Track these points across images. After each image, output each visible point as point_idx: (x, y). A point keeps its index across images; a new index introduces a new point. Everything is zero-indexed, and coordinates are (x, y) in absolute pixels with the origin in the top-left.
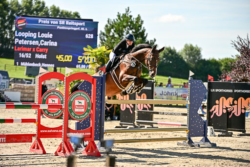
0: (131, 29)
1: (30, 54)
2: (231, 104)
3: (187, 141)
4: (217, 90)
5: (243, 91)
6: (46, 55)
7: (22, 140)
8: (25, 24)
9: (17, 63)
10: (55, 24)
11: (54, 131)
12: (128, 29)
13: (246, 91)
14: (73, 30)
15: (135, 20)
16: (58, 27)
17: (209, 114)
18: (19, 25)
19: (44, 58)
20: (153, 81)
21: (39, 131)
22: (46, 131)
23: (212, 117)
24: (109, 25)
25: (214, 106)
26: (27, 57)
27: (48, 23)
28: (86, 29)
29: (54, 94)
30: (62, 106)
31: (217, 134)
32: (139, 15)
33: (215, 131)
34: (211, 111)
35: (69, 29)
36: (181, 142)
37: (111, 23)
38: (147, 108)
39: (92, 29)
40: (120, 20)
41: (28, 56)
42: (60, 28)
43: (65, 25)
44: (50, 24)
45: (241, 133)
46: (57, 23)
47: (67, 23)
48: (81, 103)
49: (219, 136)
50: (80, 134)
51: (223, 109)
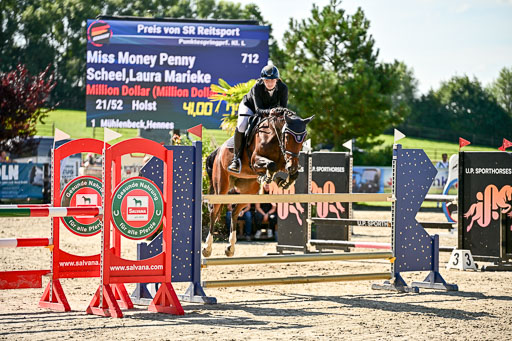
0: (343, 39)
1: (120, 102)
2: (510, 199)
3: (392, 281)
4: (479, 171)
6: (155, 103)
7: (20, 282)
8: (107, 36)
9: (93, 121)
10: (173, 35)
11: (90, 263)
12: (336, 40)
14: (214, 47)
15: (350, 19)
16: (181, 41)
17: (464, 222)
18: (95, 39)
19: (150, 109)
20: (347, 153)
21: (55, 262)
22: (72, 264)
23: (469, 228)
25: (474, 206)
26: (113, 108)
27: (159, 31)
28: (243, 44)
29: (87, 185)
30: (97, 209)
31: (481, 264)
32: (359, 9)
33: (475, 259)
34: (467, 215)
35: (205, 43)
37: (298, 29)
38: (337, 212)
39: (255, 43)
40: (319, 21)
41: (117, 105)
42: (186, 42)
43: (196, 35)
44: (163, 33)
46: (177, 31)
47: (201, 30)
48: (140, 202)
49: (483, 270)
50: (141, 268)
51: (492, 210)
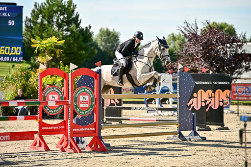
2: (211, 96)
3: (177, 136)
5: (221, 83)
7: (25, 137)
11: (55, 128)
13: (224, 83)
15: (66, 4)
21: (40, 128)
22: (47, 128)
24: (36, 10)
25: (192, 100)
29: (54, 90)
30: (68, 102)
34: (189, 104)
36: (171, 136)
37: (39, 8)
38: (115, 103)
40: (49, 4)
45: (220, 127)
48: (85, 98)
49: (198, 130)
50: (86, 129)
51: (201, 102)
